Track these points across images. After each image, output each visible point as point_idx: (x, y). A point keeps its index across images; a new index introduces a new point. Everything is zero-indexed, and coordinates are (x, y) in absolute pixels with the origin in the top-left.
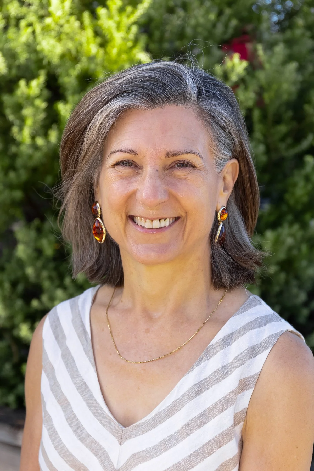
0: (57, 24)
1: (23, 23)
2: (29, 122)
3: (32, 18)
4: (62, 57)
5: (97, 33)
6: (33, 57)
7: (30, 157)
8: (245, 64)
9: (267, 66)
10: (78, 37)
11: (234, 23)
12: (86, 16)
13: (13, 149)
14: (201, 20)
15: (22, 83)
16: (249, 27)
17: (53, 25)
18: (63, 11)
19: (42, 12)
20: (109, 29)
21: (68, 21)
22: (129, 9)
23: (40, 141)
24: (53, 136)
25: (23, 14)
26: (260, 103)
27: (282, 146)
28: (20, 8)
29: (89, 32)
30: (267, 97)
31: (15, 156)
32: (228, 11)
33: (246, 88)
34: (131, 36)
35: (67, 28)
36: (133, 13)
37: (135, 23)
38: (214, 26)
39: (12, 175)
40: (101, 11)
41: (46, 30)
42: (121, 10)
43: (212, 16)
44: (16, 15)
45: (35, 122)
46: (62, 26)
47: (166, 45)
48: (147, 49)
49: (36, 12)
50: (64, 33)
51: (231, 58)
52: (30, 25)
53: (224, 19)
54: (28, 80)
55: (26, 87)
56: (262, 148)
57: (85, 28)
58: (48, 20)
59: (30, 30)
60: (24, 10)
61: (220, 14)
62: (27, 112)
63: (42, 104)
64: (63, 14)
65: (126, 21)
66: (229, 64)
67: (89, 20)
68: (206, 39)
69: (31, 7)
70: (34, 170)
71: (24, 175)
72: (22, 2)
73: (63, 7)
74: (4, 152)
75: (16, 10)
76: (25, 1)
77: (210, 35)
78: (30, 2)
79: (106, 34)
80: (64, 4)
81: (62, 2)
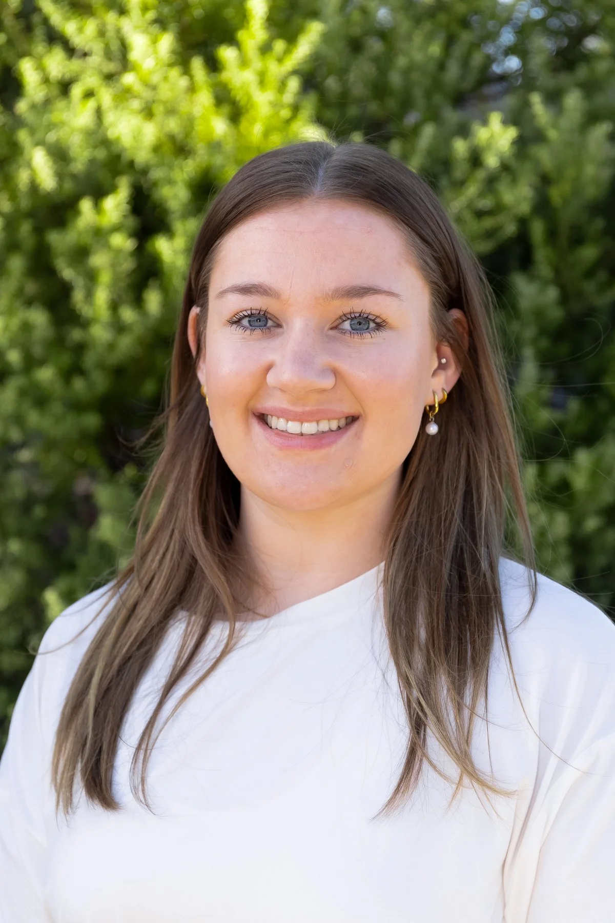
0: (145, 83)
1: (77, 91)
2: (105, 278)
3: (91, 80)
4: (157, 149)
5: (222, 98)
6: (101, 154)
7: (111, 347)
8: (511, 133)
9: (552, 134)
10: (184, 107)
12: (197, 64)
13: (76, 335)
14: (418, 57)
15: (86, 205)
17: (138, 87)
18: (156, 59)
19: (111, 67)
20: (243, 87)
21: (166, 78)
22: (279, 46)
23: (128, 314)
24: (153, 300)
25: (73, 74)
26: (542, 206)
27: (589, 287)
28: (67, 62)
29: (205, 98)
30: (556, 194)
31: (80, 349)
32: (465, 37)
33: (514, 180)
34: (289, 96)
35: (164, 92)
36: (287, 52)
37: (295, 72)
38: (442, 66)
39: (79, 384)
40: (227, 54)
41: (121, 99)
42: (266, 49)
43: (435, 49)
44: (60, 76)
45: (116, 280)
46: (154, 88)
47: (353, 111)
48: (319, 120)
49: (98, 69)
50: (160, 101)
51: (485, 122)
52: (89, 94)
53: (458, 51)
54: (98, 199)
55: (95, 211)
56: (552, 294)
57: (197, 89)
58: (129, 79)
59: (91, 104)
60: (75, 65)
61: (450, 42)
62: (99, 260)
64: (157, 64)
65: (275, 70)
66: (482, 134)
67: (204, 73)
68: (428, 95)
69: (87, 58)
70: (119, 372)
71: (100, 382)
72: (71, 51)
73: (155, 52)
74: (58, 342)
75: (60, 67)
76: (75, 47)
77: (436, 85)
78: (87, 49)
79: (238, 98)
80: (157, 44)
81: (154, 41)
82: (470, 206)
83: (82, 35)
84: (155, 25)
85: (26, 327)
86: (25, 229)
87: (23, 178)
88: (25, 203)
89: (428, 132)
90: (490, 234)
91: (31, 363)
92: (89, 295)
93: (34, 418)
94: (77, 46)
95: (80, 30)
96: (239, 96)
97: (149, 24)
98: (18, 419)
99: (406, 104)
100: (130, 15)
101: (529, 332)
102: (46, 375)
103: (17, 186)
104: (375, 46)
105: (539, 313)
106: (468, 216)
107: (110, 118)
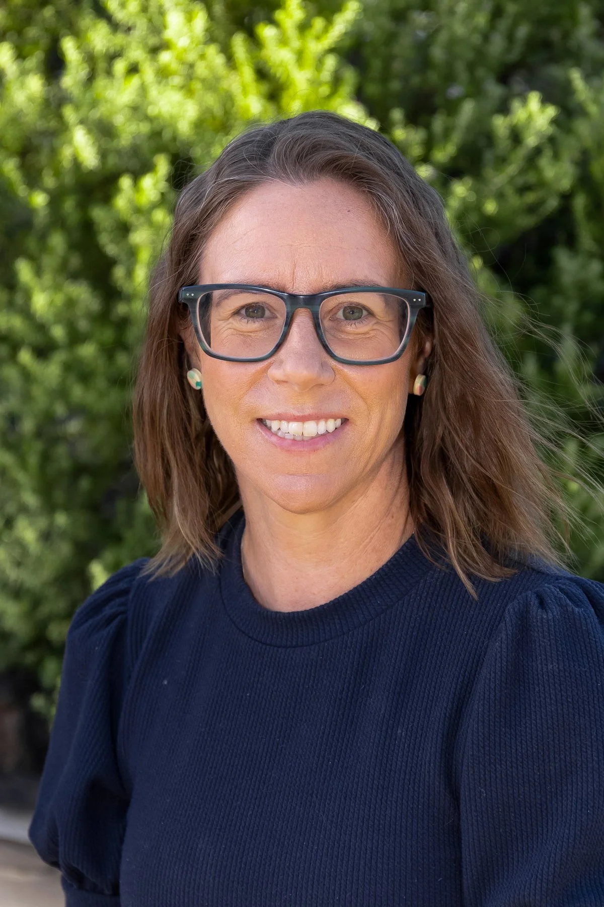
0: (182, 62)
1: (120, 67)
2: (144, 256)
3: (136, 53)
4: (199, 125)
5: (262, 74)
6: (144, 128)
8: (551, 111)
10: (225, 84)
11: (523, 31)
12: (239, 43)
13: (121, 309)
14: (460, 30)
15: (125, 182)
16: (555, 34)
17: (174, 66)
18: (192, 38)
19: (153, 41)
20: (281, 64)
21: (202, 56)
22: (318, 23)
25: (118, 48)
28: (111, 36)
29: (247, 73)
30: (597, 168)
31: (124, 323)
32: (512, 8)
33: (556, 157)
34: (326, 74)
35: (201, 70)
36: (326, 30)
37: (331, 50)
38: (486, 38)
39: (123, 359)
40: (266, 32)
41: (163, 74)
42: (304, 27)
43: (481, 19)
44: (104, 50)
45: (154, 258)
46: (191, 66)
47: (394, 86)
48: (359, 96)
49: (143, 42)
50: (198, 79)
51: (524, 101)
52: (133, 69)
53: (503, 24)
54: (137, 175)
55: (134, 189)
56: (596, 267)
57: (237, 65)
58: (165, 57)
59: (134, 80)
60: (120, 39)
61: (497, 14)
62: (140, 237)
63: (165, 219)
64: (192, 42)
65: (315, 47)
66: (519, 113)
67: (244, 50)
68: (471, 67)
69: (132, 32)
72: (115, 26)
73: (191, 30)
74: (103, 317)
75: (105, 41)
76: (119, 21)
77: (480, 56)
78: (130, 25)
79: (278, 75)
80: (192, 23)
81: (189, 20)
82: (511, 180)
83: (125, 11)
85: (70, 303)
86: (69, 205)
87: (66, 153)
88: (68, 180)
89: (468, 110)
90: (532, 209)
91: (75, 338)
92: (130, 273)
93: (78, 392)
94: (121, 21)
95: (123, 5)
96: (279, 72)
98: (62, 393)
99: (449, 78)
101: (571, 308)
102: (88, 351)
103: (60, 162)
104: (420, 19)
105: (582, 287)
106: (509, 192)
107: (154, 92)
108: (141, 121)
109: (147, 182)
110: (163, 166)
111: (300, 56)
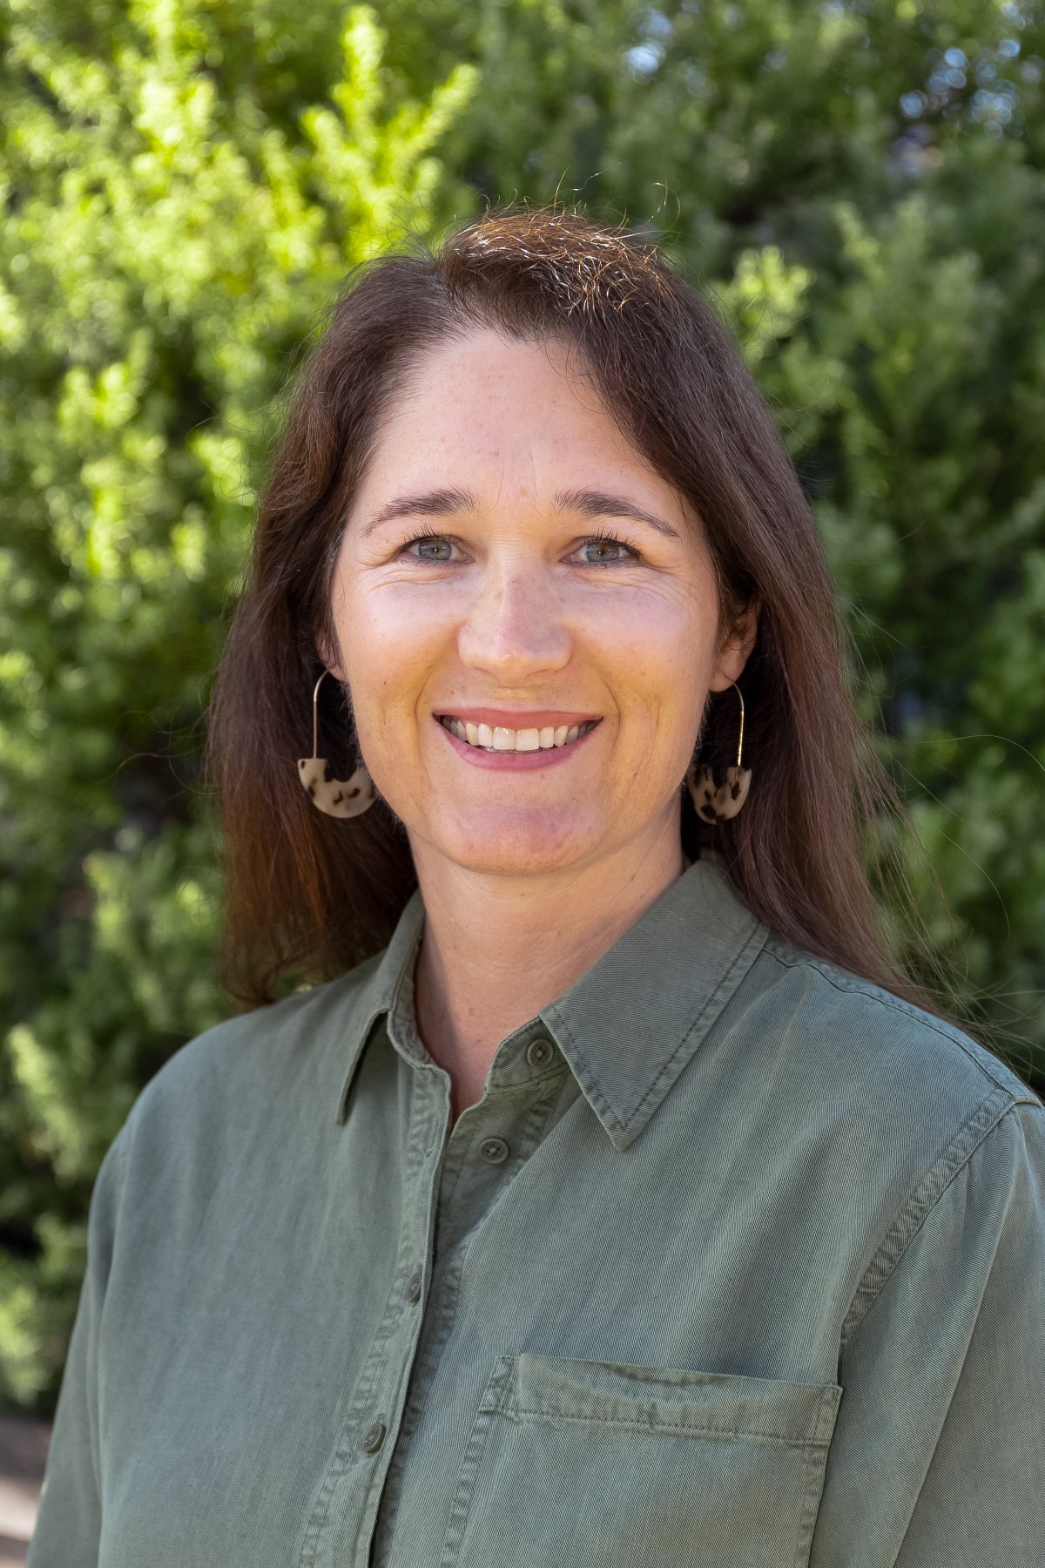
0: (170, 171)
1: (73, 184)
2: (108, 506)
3: (101, 165)
5: (312, 196)
7: (126, 622)
10: (248, 212)
11: (766, 131)
12: (272, 143)
13: (67, 599)
15: (76, 381)
16: (821, 144)
17: (158, 180)
18: (187, 129)
19: (129, 143)
20: (346, 179)
21: (209, 161)
22: (407, 110)
23: (146, 564)
24: (191, 546)
25: (71, 155)
27: (954, 527)
28: (59, 136)
31: (76, 620)
32: (742, 95)
34: (422, 194)
36: (421, 118)
37: (429, 153)
38: (699, 145)
40: (319, 123)
41: (145, 198)
42: (382, 117)
43: (693, 119)
44: (48, 158)
45: (125, 506)
46: (187, 179)
49: (113, 145)
52: (94, 189)
53: (730, 120)
54: (94, 371)
55: (91, 391)
56: (882, 539)
57: (271, 182)
58: (145, 165)
59: (96, 204)
60: (73, 139)
62: (99, 474)
63: (148, 448)
64: (187, 136)
65: (400, 150)
67: (284, 156)
69: (93, 128)
72: (63, 117)
73: (185, 115)
75: (48, 144)
76: (69, 109)
78: (90, 112)
80: (187, 105)
81: (183, 100)
83: (80, 91)
84: (200, 75)
92: (83, 535)
94: (73, 109)
95: (77, 81)
96: (342, 195)
97: (190, 73)
100: (156, 58)
104: (583, 110)
105: (859, 574)
108: (109, 278)
109: (113, 377)
110: (140, 352)
111: (378, 167)
